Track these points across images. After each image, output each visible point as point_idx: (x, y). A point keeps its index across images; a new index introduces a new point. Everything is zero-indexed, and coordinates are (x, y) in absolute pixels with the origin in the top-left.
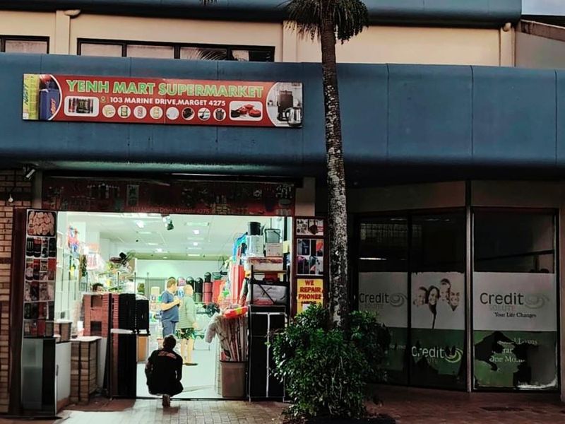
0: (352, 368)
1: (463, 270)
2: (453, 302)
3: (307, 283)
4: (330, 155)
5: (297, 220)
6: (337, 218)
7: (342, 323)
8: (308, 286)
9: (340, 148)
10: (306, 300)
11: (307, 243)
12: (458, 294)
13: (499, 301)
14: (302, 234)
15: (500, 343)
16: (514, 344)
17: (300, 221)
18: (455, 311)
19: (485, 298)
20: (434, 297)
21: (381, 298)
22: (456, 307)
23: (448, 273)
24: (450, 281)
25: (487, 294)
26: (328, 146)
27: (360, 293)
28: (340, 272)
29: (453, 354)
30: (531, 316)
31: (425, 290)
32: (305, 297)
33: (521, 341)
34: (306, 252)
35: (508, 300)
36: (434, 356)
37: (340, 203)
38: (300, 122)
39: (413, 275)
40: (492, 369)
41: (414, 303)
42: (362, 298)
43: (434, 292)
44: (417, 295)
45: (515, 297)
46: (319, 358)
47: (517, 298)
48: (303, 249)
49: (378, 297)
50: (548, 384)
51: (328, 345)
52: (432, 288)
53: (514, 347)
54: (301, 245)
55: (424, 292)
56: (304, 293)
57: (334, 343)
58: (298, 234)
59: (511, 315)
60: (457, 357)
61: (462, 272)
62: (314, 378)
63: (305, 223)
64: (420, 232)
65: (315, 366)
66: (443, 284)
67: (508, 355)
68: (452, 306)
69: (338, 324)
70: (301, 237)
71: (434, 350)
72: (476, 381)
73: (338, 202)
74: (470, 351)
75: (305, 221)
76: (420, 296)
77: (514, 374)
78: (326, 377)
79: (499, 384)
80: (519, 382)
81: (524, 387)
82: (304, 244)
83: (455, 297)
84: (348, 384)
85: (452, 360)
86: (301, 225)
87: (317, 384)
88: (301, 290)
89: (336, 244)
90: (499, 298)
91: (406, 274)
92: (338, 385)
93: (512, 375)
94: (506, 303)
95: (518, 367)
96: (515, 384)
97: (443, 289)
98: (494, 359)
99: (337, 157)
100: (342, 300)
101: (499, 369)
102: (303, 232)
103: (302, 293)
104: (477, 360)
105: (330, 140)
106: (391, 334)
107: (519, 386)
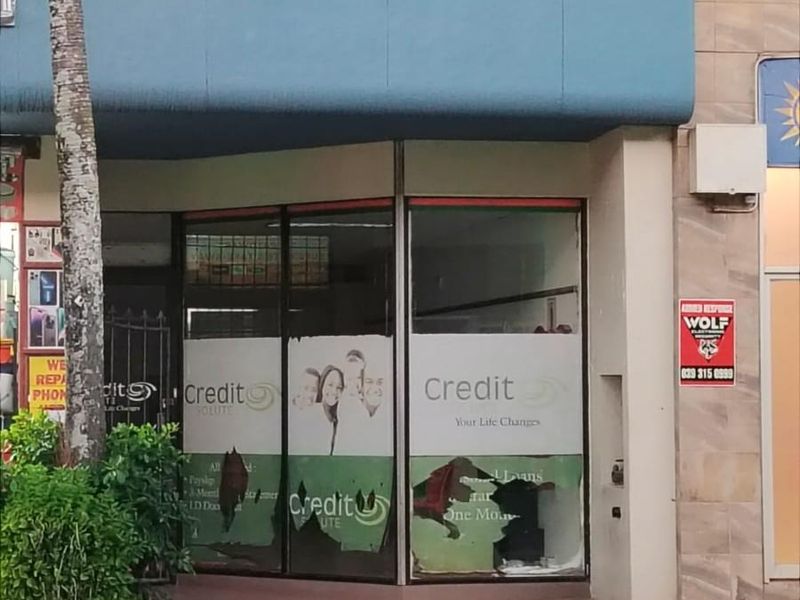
0: (102, 546)
1: (390, 332)
2: (372, 400)
3: (51, 366)
4: (60, 87)
5: (28, 229)
6: (78, 224)
7: (91, 452)
8: (53, 372)
9: (81, 72)
10: (50, 402)
11: (52, 278)
12: (380, 382)
13: (463, 394)
14: (40, 260)
15: (466, 480)
16: (495, 483)
17: (34, 232)
18: (373, 417)
19: (436, 389)
20: (334, 389)
21: (228, 394)
22: (375, 409)
23: (360, 336)
24: (365, 354)
25: (437, 380)
26: (56, 67)
27: (185, 385)
28: (84, 340)
29: (372, 507)
30: (528, 423)
31: (316, 373)
32: (46, 395)
33: (510, 475)
34: (48, 299)
35: (482, 390)
36: (334, 512)
37: (82, 192)
38: (11, 15)
39: (293, 342)
40: (449, 536)
41: (294, 401)
42: (191, 394)
43: (334, 377)
44: (301, 385)
45: (497, 383)
46: (30, 528)
47: (501, 387)
48: (43, 292)
49: (223, 392)
50: (563, 563)
51: (49, 500)
52: (330, 369)
53: (495, 488)
54: (36, 283)
55: (316, 378)
56: (46, 388)
57: (63, 493)
58: (29, 259)
59: (491, 422)
60: (379, 512)
61: (388, 335)
62: (17, 571)
63: (44, 236)
64: (325, 252)
65: (19, 545)
66: (351, 360)
67: (482, 506)
68: (368, 407)
69: (81, 452)
70: (36, 266)
71: (334, 501)
72: (416, 563)
73: (79, 189)
74: (404, 501)
75: (45, 231)
76: (306, 388)
77: (495, 544)
78: (41, 568)
79: (465, 567)
80: (505, 561)
81: (515, 569)
82: (45, 281)
83: (375, 387)
84: (92, 581)
85: (367, 519)
86: (37, 240)
87: (23, 582)
88: (39, 381)
89: (76, 281)
90: (466, 386)
91: (278, 341)
92: (69, 583)
93: (492, 546)
94: (478, 397)
95: (504, 530)
96: (497, 564)
97: (352, 371)
98: (452, 515)
99: (74, 90)
100: (91, 402)
101: (462, 535)
102: (41, 254)
103: (40, 388)
104: (418, 517)
105: (59, 54)
106: (249, 469)
107: (504, 571)
